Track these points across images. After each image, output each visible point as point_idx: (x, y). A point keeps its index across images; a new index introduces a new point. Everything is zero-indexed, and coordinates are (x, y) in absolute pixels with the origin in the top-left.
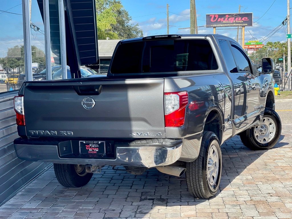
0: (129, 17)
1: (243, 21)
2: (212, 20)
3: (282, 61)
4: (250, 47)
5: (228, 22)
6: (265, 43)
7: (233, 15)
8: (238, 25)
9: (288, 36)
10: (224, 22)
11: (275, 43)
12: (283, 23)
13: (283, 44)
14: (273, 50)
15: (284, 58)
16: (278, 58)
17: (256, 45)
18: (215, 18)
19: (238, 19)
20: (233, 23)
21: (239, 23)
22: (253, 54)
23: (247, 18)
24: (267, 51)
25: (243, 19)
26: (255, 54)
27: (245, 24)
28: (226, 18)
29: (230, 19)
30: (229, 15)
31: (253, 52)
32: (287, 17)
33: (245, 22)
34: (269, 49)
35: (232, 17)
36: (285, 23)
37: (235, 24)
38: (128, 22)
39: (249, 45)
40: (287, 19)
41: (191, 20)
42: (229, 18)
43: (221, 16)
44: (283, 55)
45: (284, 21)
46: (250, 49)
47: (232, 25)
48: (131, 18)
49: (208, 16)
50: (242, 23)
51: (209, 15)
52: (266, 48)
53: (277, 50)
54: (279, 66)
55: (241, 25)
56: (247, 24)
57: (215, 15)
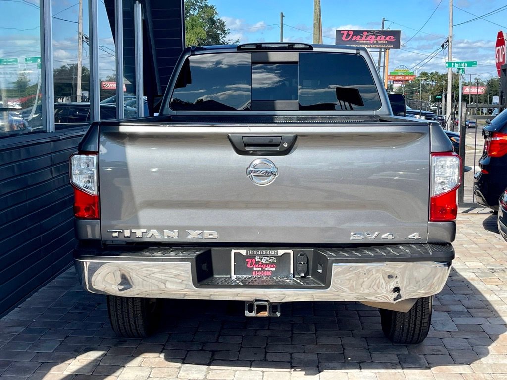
0: (226, 29)
1: (387, 42)
2: (344, 38)
3: (440, 100)
4: (397, 78)
5: (366, 42)
6: (417, 74)
7: (373, 31)
8: (380, 46)
9: (447, 65)
10: (361, 41)
11: (432, 73)
12: (443, 46)
13: (443, 76)
14: (428, 84)
15: (443, 95)
16: (435, 94)
17: (405, 76)
18: (348, 35)
19: (381, 38)
20: (373, 44)
21: (382, 44)
22: (400, 88)
23: (392, 37)
24: (420, 84)
25: (388, 38)
26: (402, 89)
27: (389, 46)
28: (364, 37)
29: (369, 38)
30: (368, 31)
31: (400, 85)
32: (448, 38)
33: (390, 43)
34: (423, 83)
35: (372, 35)
36: (445, 46)
37: (375, 46)
38: (224, 37)
39: (395, 76)
40: (448, 41)
41: (314, 37)
42: (367, 35)
43: (356, 33)
44: (442, 92)
45: (444, 44)
46: (396, 81)
47: (372, 46)
48: (229, 31)
49: (338, 32)
50: (385, 44)
51: (341, 31)
52: (418, 80)
53: (434, 84)
54: (436, 106)
55: (385, 46)
56: (392, 46)
57: (348, 31)
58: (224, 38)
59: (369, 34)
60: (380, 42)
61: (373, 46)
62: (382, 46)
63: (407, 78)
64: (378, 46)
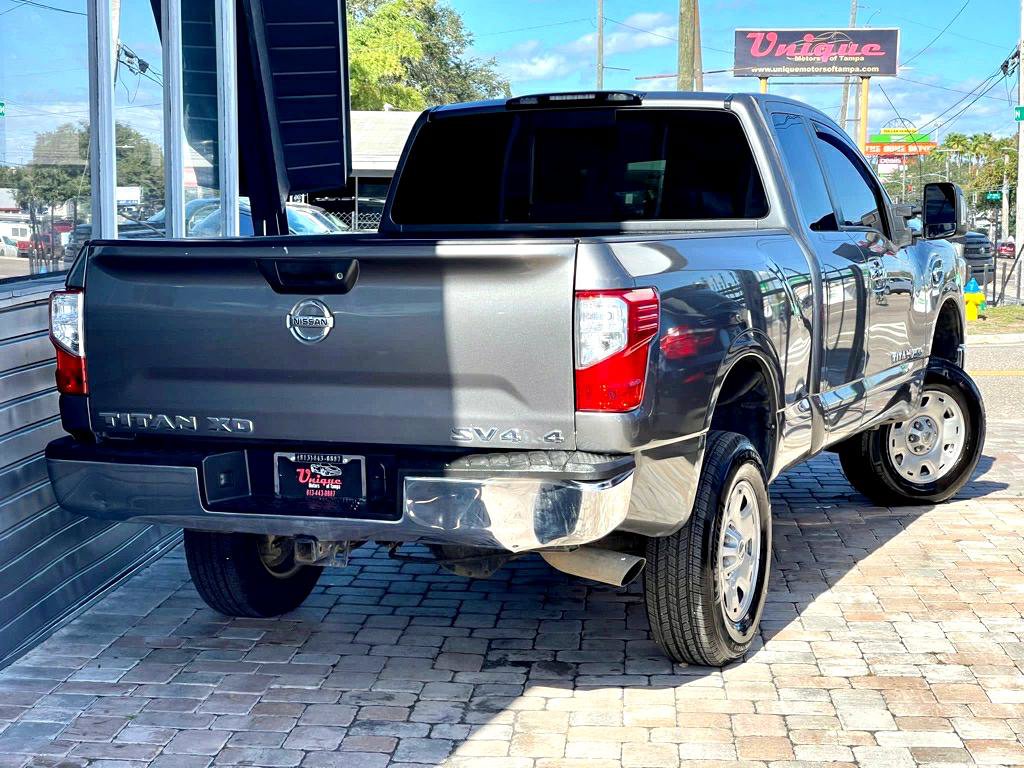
0: (463, 32)
1: (863, 59)
2: (755, 51)
3: (996, 204)
4: (888, 149)
5: (811, 59)
6: (938, 138)
7: (828, 34)
8: (845, 69)
9: (1018, 114)
10: (797, 59)
11: (974, 138)
12: (1005, 67)
13: (1003, 143)
14: (966, 165)
15: (1005, 191)
16: (983, 190)
17: (907, 144)
18: (765, 43)
19: (848, 49)
20: (829, 64)
21: (851, 64)
22: (896, 175)
23: (877, 47)
24: (947, 166)
25: (866, 48)
26: (902, 176)
27: (869, 69)
28: (806, 46)
29: (818, 49)
30: (815, 34)
31: (896, 167)
32: (1018, 47)
33: (870, 60)
34: (952, 160)
35: (826, 42)
36: (1010, 68)
37: (834, 69)
38: (459, 52)
39: (882, 145)
40: (1017, 54)
41: (680, 46)
42: (814, 44)
43: (786, 38)
44: (1001, 182)
45: (1007, 62)
46: (885, 157)
47: (825, 70)
48: (471, 38)
49: (743, 37)
50: (860, 64)
51: (746, 33)
52: (941, 154)
53: (981, 163)
54: (985, 218)
55: (858, 69)
56: (876, 69)
57: (766, 33)
58: (458, 56)
59: (818, 39)
60: (846, 59)
61: (829, 70)
62: (851, 70)
63: (913, 149)
64: (840, 70)
